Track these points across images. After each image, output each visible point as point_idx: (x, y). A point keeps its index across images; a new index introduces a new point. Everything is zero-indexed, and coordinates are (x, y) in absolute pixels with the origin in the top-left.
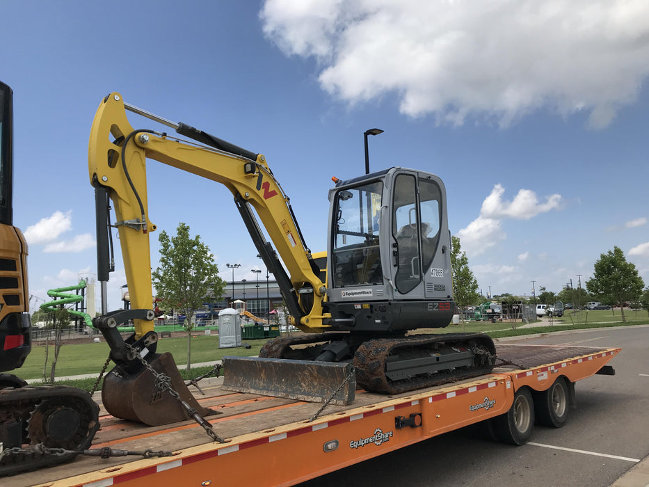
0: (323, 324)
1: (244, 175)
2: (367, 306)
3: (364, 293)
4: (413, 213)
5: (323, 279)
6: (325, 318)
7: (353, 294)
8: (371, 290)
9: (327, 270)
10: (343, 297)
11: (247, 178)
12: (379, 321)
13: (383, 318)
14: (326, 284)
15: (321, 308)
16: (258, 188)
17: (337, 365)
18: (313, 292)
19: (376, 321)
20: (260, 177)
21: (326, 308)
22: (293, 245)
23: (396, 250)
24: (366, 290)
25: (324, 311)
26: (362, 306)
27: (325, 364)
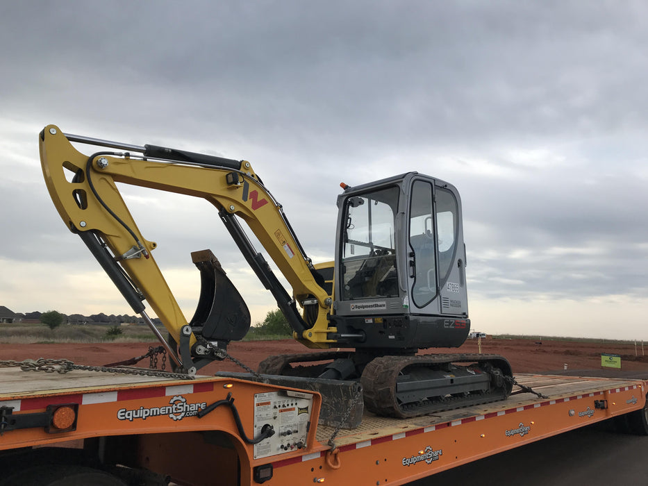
0: (328, 339)
1: (227, 187)
2: (379, 320)
3: (377, 306)
4: (430, 222)
5: (329, 291)
6: (330, 333)
7: (363, 307)
8: (384, 303)
9: (335, 281)
10: (352, 310)
11: (230, 189)
12: (393, 337)
13: (398, 334)
14: (332, 296)
15: (327, 322)
16: (245, 199)
17: (342, 383)
18: (317, 304)
19: (390, 337)
20: (246, 187)
21: (332, 321)
22: (291, 256)
23: (412, 259)
24: (379, 303)
25: (330, 325)
26: (373, 320)
27: (330, 382)
